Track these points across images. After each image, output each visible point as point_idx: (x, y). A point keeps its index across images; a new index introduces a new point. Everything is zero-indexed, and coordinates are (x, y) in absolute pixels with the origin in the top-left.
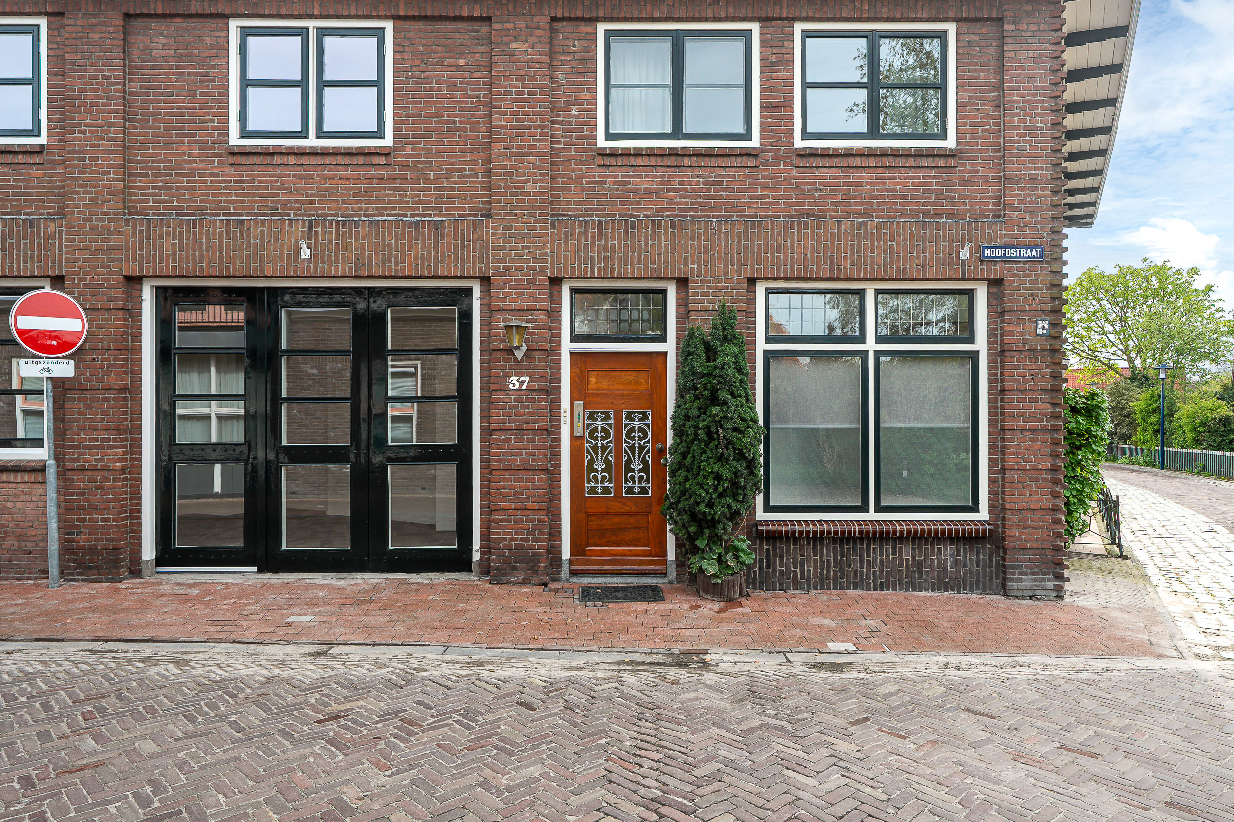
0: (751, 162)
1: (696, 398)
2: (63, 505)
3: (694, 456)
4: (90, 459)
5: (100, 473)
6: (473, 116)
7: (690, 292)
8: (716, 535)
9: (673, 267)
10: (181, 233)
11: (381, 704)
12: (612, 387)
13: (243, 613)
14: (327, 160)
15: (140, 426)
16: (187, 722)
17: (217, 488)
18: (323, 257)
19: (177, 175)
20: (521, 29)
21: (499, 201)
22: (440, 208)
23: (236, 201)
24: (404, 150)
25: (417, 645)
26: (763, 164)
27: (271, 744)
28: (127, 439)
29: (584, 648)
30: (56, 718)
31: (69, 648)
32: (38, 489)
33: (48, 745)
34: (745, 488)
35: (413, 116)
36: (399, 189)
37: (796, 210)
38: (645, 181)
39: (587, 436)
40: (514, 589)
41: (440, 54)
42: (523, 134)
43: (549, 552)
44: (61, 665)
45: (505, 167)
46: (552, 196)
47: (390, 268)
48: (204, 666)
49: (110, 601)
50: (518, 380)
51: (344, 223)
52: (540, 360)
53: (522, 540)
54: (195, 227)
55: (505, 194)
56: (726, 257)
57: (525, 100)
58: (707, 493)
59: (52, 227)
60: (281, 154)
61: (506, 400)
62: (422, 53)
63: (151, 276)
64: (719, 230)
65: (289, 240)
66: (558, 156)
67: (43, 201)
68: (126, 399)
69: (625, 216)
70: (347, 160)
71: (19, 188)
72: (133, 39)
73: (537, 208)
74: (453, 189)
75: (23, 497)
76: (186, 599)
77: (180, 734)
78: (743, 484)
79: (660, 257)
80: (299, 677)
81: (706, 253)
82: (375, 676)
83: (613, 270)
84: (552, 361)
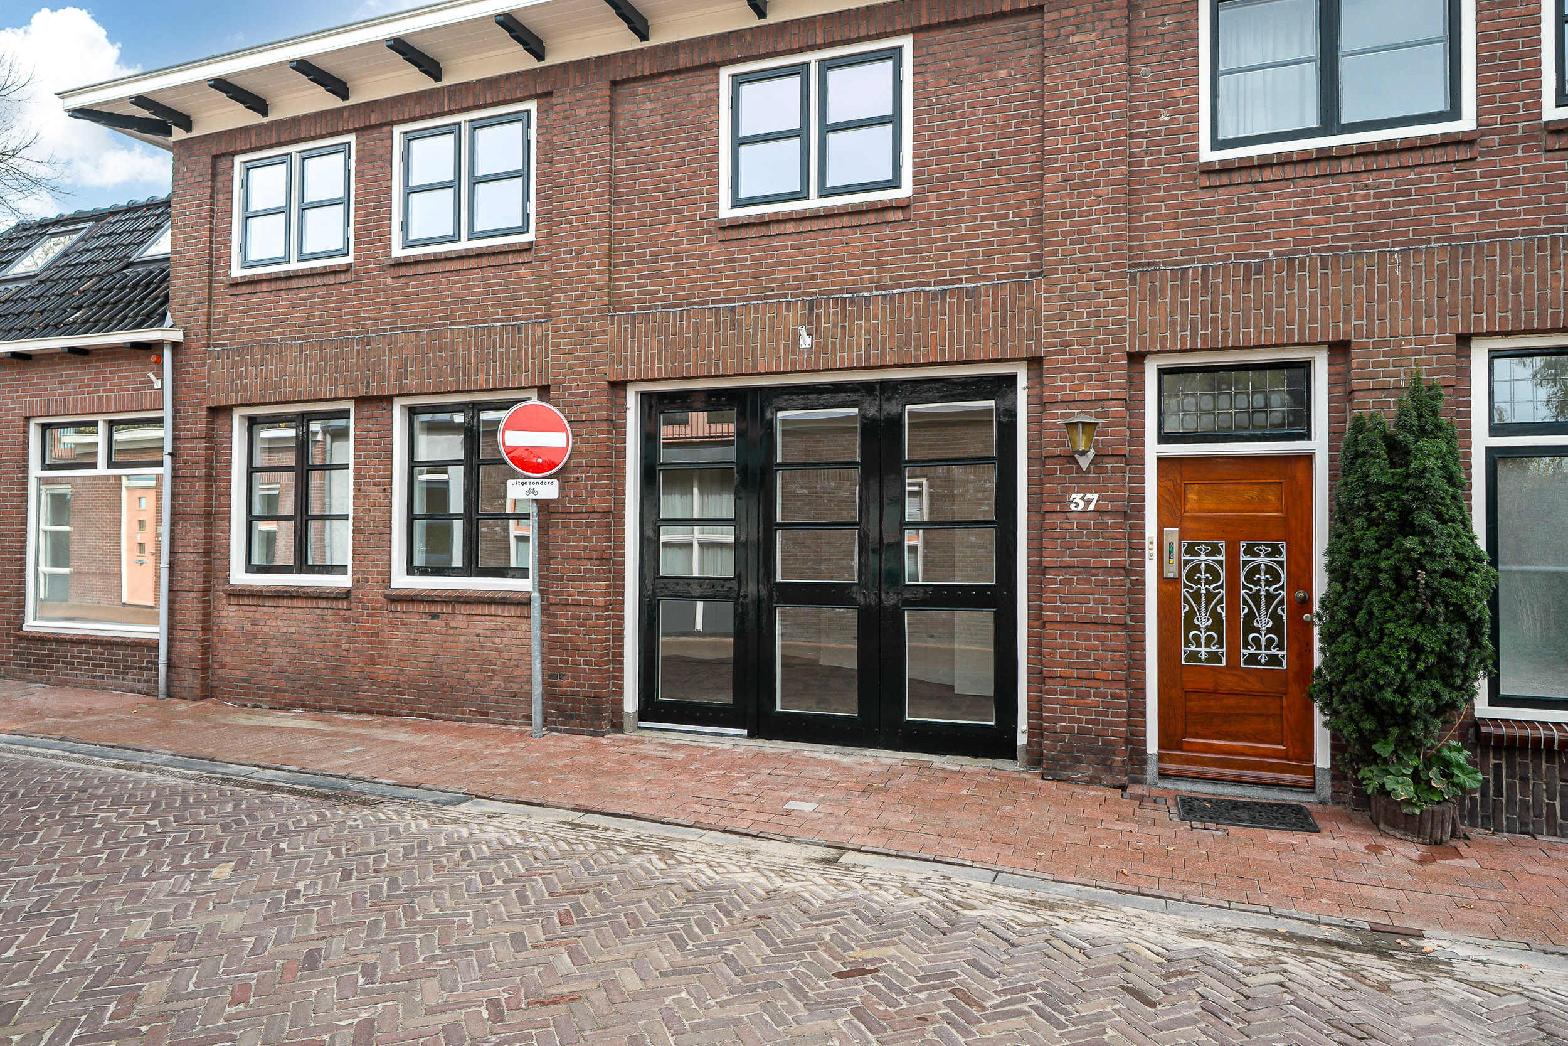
0: (1463, 153)
1: (1372, 523)
2: (546, 643)
3: (1370, 614)
4: (573, 592)
5: (583, 609)
6: (1017, 143)
7: (1355, 362)
8: (1411, 738)
9: (1325, 327)
10: (667, 327)
11: (920, 957)
12: (1222, 507)
13: (734, 791)
14: (831, 223)
15: (623, 556)
16: (674, 947)
17: (699, 626)
18: (826, 346)
19: (663, 260)
20: (1085, 14)
21: (1054, 253)
22: (974, 271)
23: (727, 285)
24: (926, 199)
25: (954, 864)
26: (1484, 154)
27: (779, 1003)
28: (609, 571)
29: (1204, 900)
30: (532, 916)
31: (549, 817)
32: (523, 624)
33: (522, 955)
34: (1466, 666)
35: (938, 153)
36: (921, 251)
37: (1546, 221)
38: (1275, 203)
39: (1183, 578)
40: (1078, 790)
41: (974, 68)
42: (1089, 157)
43: (1127, 741)
44: (539, 840)
45: (1064, 206)
46: (1131, 238)
47: (908, 354)
48: (693, 862)
49: (592, 759)
50: (1082, 499)
51: (852, 300)
52: (1114, 470)
53: (1088, 721)
54: (681, 320)
55: (1064, 243)
56: (1417, 306)
57: (1092, 110)
58: (1398, 671)
59: (539, 331)
60: (778, 221)
61: (1065, 526)
62: (950, 70)
63: (636, 381)
64: (1405, 265)
65: (787, 327)
66: (1141, 183)
67: (531, 304)
68: (608, 524)
69: (1245, 256)
70: (856, 220)
71: (509, 291)
72: (620, 110)
73: (1108, 258)
74: (991, 244)
75: (510, 633)
76: (669, 765)
77: (666, 965)
78: (1462, 659)
79: (1302, 312)
80: (806, 895)
81: (1382, 301)
82: (905, 908)
83: (1225, 337)
84: (1132, 471)
